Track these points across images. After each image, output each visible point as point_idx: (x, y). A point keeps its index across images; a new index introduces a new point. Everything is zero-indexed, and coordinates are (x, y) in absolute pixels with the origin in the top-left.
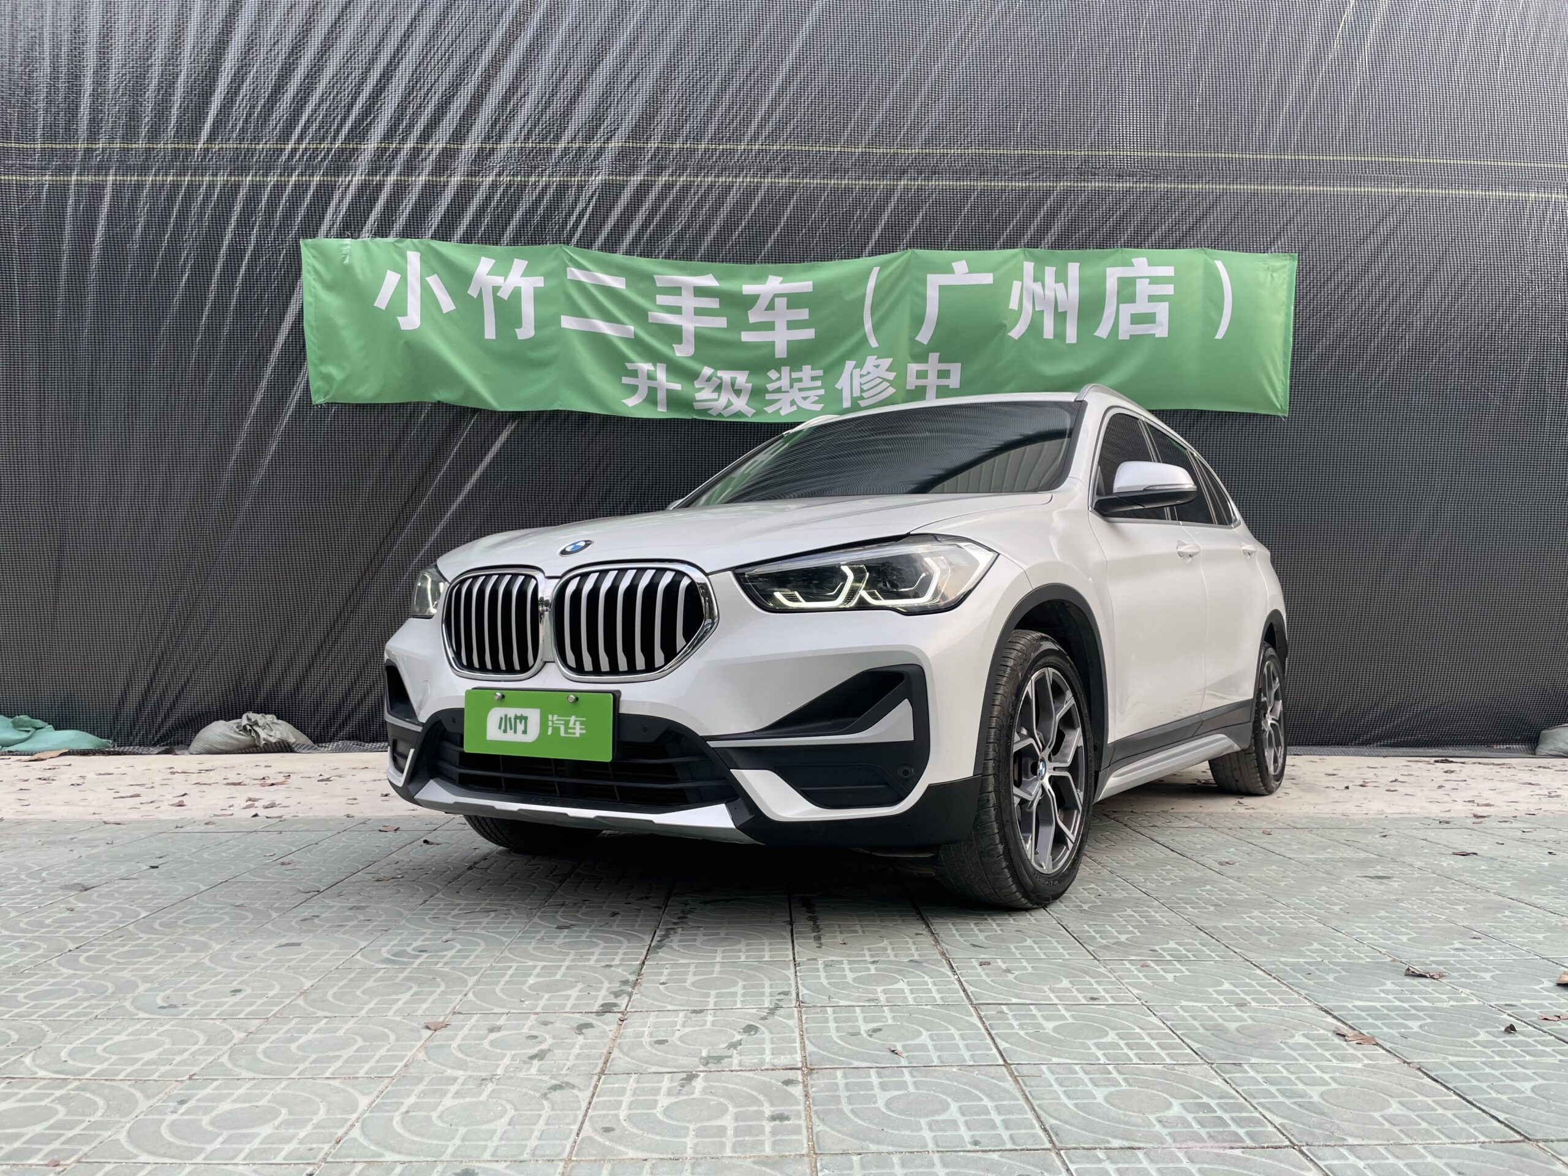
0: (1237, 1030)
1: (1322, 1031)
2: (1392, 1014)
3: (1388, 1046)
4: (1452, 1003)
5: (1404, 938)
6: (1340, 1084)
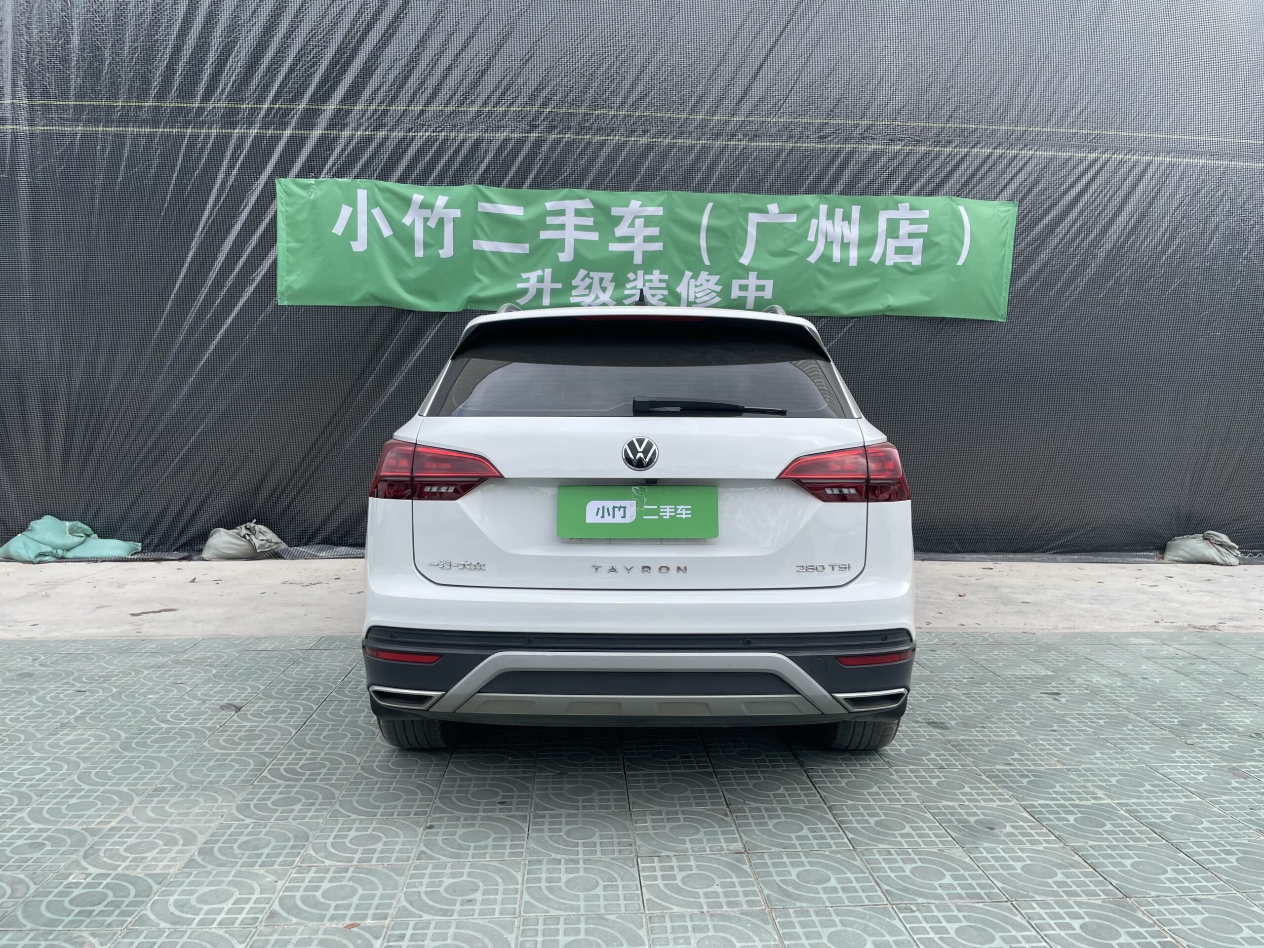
0: (976, 822)
1: (1021, 823)
2: (1060, 810)
4: (1093, 801)
5: (1067, 749)
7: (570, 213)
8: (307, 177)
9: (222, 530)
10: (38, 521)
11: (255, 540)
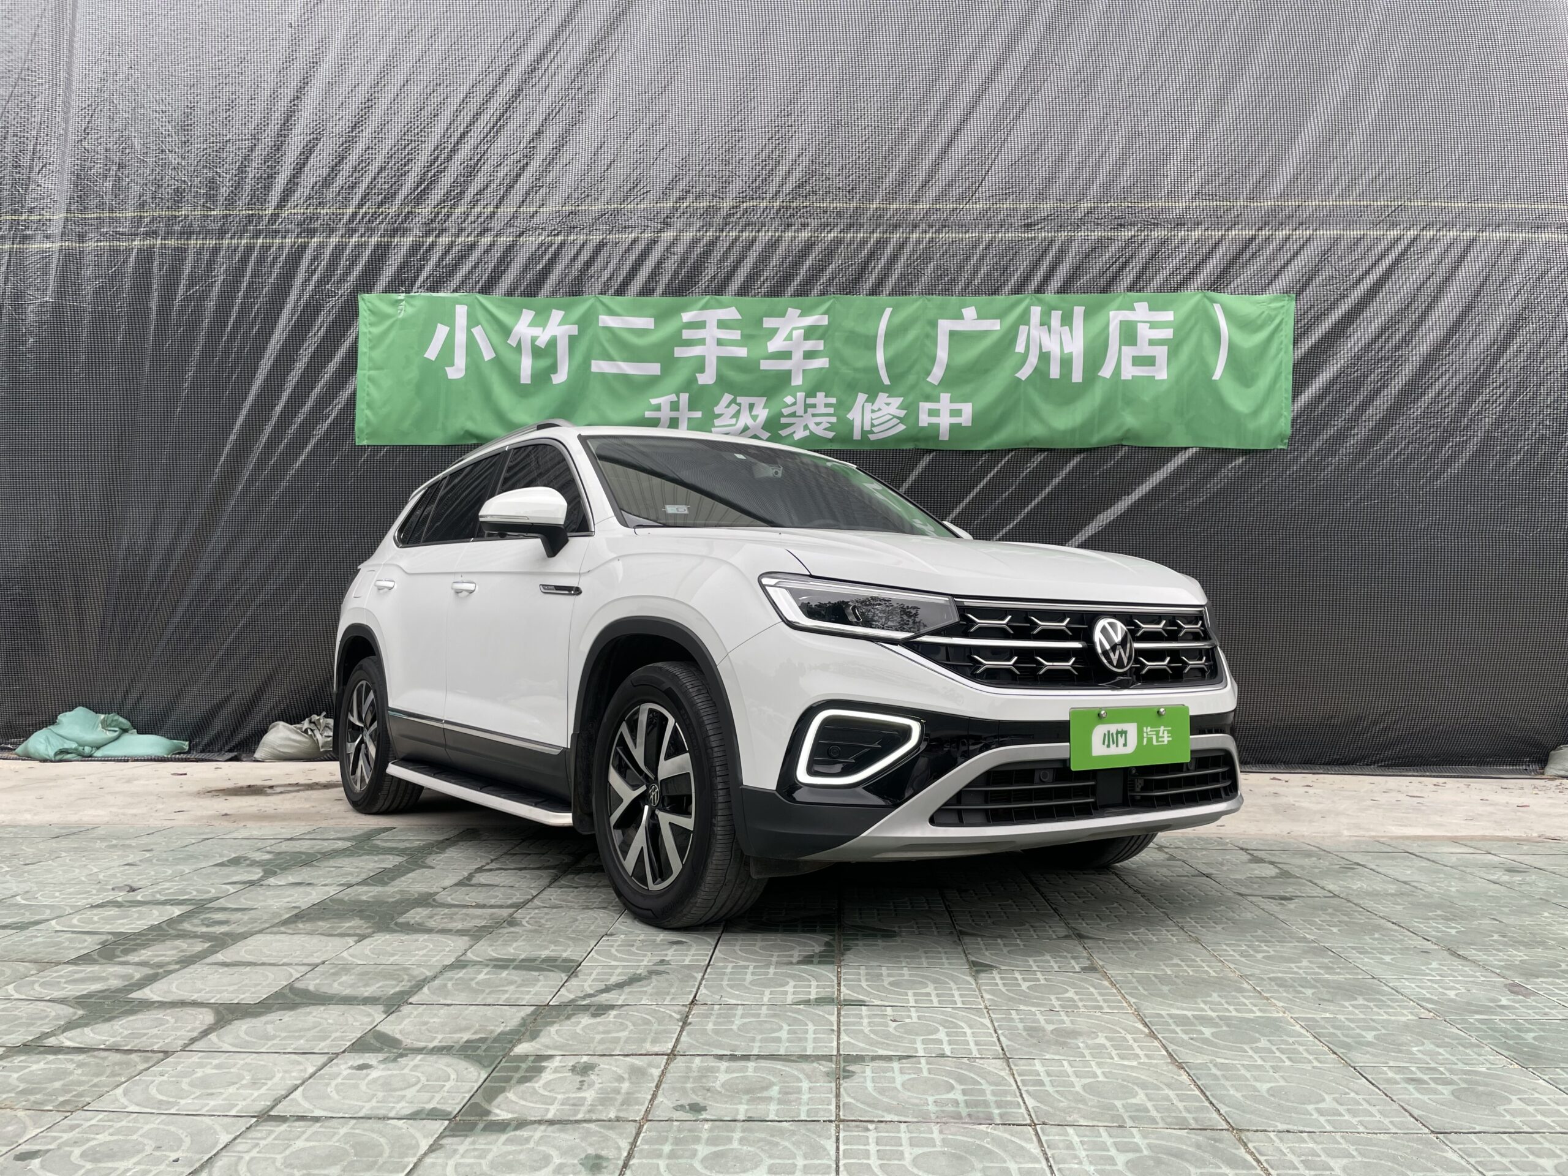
3: (1171, 1047)
6: (1107, 1078)
7: (712, 324)
8: (396, 291)
9: (281, 724)
10: (68, 713)
11: (319, 736)
